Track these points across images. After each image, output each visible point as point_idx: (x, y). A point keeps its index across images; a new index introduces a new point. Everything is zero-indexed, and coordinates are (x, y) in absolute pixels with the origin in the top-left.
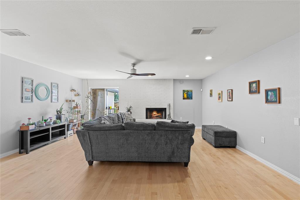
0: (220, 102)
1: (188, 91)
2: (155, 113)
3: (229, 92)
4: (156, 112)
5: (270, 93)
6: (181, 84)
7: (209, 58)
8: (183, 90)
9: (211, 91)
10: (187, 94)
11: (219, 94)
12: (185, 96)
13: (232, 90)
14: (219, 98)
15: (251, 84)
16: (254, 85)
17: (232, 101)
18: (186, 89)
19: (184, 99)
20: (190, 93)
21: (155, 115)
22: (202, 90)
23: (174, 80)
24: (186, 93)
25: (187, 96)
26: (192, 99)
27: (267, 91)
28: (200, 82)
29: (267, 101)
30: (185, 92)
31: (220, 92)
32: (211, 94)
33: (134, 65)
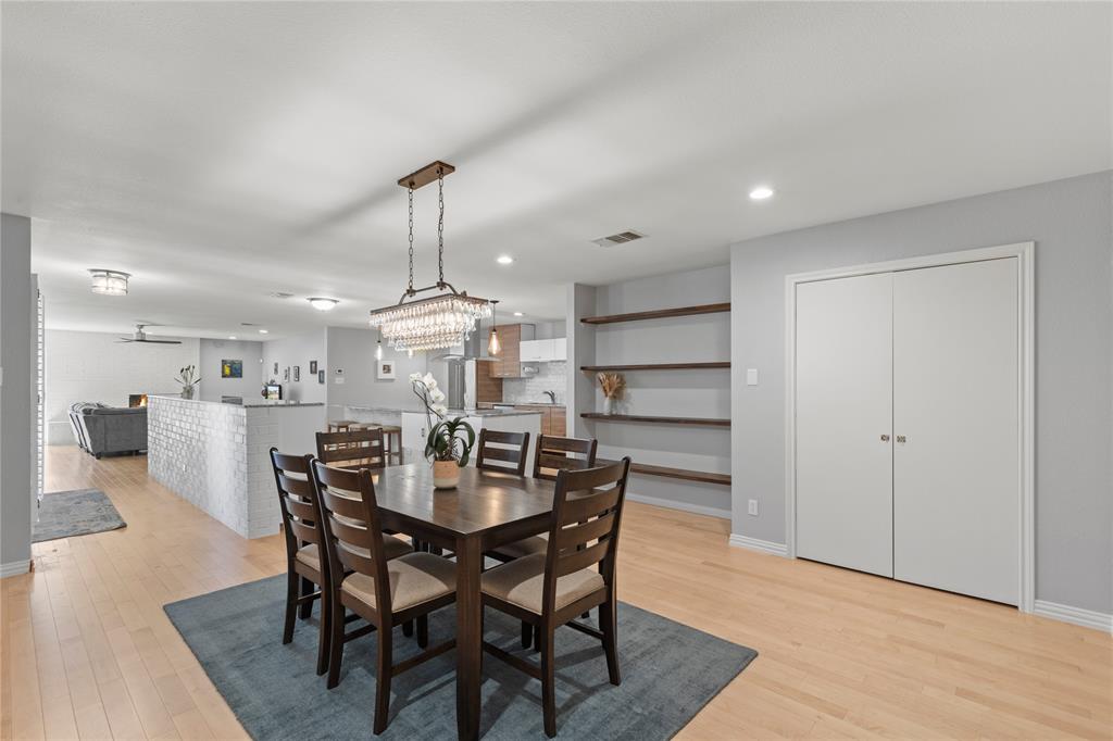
6: (218, 347)
8: (222, 361)
9: (276, 365)
10: (231, 367)
12: (227, 371)
14: (286, 376)
15: (311, 363)
18: (229, 358)
19: (223, 376)
20: (237, 366)
22: (261, 361)
23: (202, 339)
24: (228, 365)
25: (231, 371)
26: (240, 376)
27: (320, 372)
28: (259, 346)
30: (225, 364)
31: (288, 369)
32: (276, 370)
33: (142, 326)
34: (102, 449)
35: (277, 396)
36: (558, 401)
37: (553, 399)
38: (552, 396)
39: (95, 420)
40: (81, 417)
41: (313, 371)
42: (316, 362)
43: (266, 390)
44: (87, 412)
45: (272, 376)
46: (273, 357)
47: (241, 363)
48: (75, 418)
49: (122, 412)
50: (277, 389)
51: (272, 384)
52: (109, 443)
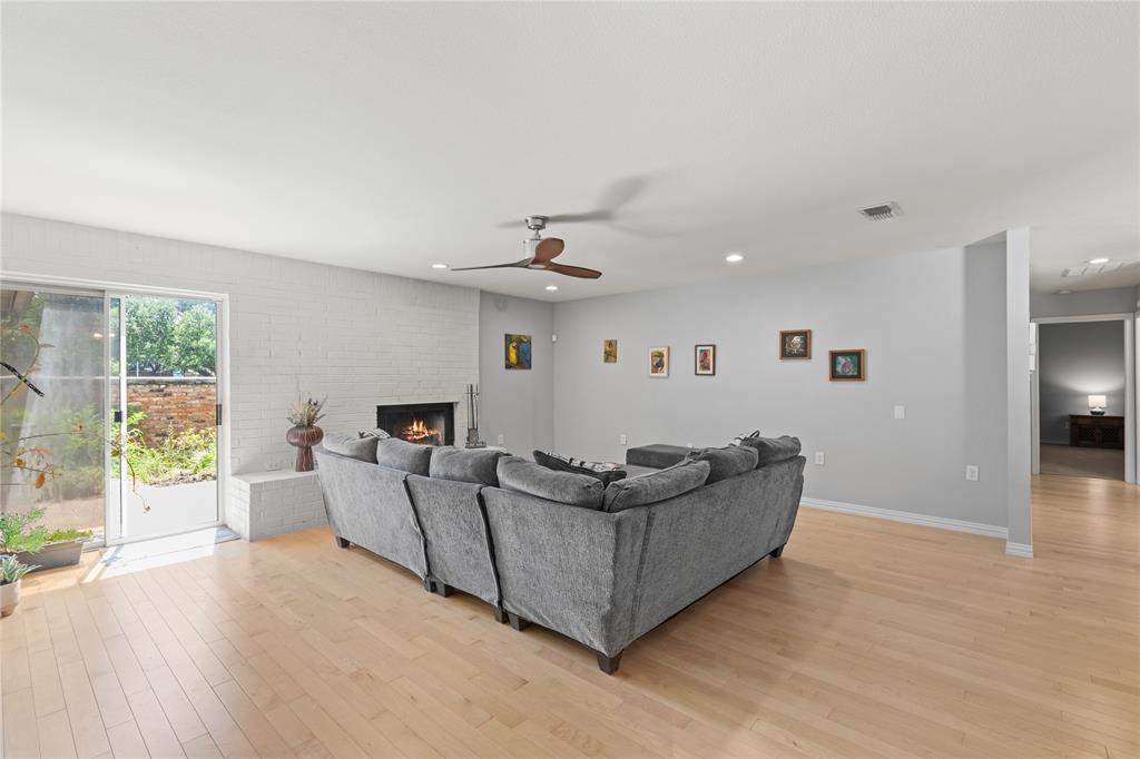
0: (663, 378)
1: (520, 340)
2: (418, 426)
3: (701, 351)
4: (421, 424)
5: (841, 360)
6: (500, 310)
7: (734, 258)
8: (506, 336)
9: (611, 344)
10: (517, 348)
11: (657, 355)
13: (714, 347)
14: (658, 366)
16: (795, 339)
17: (714, 374)
18: (516, 331)
19: (509, 366)
20: (524, 347)
21: (418, 433)
22: (554, 339)
23: (482, 292)
24: (515, 344)
26: (530, 367)
27: (834, 356)
29: (835, 376)
30: (510, 342)
32: (610, 355)
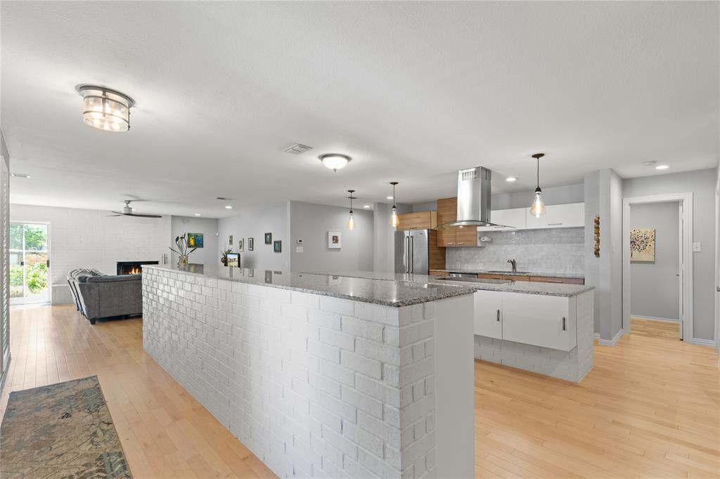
1: (196, 235)
5: (276, 244)
8: (189, 234)
9: (231, 237)
10: (194, 239)
11: (241, 242)
12: (192, 242)
13: (252, 239)
14: (241, 246)
15: (266, 235)
16: (268, 236)
17: (252, 250)
19: (189, 246)
20: (200, 238)
22: (217, 234)
23: (172, 216)
24: (193, 237)
25: (195, 242)
26: (202, 247)
27: (275, 242)
28: (215, 222)
29: (274, 250)
30: (191, 236)
31: (242, 240)
32: (231, 242)
33: (129, 202)
34: (96, 315)
35: (237, 264)
36: (518, 270)
37: (514, 267)
38: (513, 263)
39: (90, 288)
40: (77, 284)
41: (268, 242)
42: (270, 234)
43: (226, 258)
44: (82, 280)
45: (228, 247)
46: (226, 231)
47: (202, 236)
48: (72, 284)
49: (112, 280)
50: (236, 257)
51: (229, 252)
52: (102, 310)
